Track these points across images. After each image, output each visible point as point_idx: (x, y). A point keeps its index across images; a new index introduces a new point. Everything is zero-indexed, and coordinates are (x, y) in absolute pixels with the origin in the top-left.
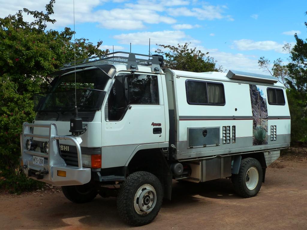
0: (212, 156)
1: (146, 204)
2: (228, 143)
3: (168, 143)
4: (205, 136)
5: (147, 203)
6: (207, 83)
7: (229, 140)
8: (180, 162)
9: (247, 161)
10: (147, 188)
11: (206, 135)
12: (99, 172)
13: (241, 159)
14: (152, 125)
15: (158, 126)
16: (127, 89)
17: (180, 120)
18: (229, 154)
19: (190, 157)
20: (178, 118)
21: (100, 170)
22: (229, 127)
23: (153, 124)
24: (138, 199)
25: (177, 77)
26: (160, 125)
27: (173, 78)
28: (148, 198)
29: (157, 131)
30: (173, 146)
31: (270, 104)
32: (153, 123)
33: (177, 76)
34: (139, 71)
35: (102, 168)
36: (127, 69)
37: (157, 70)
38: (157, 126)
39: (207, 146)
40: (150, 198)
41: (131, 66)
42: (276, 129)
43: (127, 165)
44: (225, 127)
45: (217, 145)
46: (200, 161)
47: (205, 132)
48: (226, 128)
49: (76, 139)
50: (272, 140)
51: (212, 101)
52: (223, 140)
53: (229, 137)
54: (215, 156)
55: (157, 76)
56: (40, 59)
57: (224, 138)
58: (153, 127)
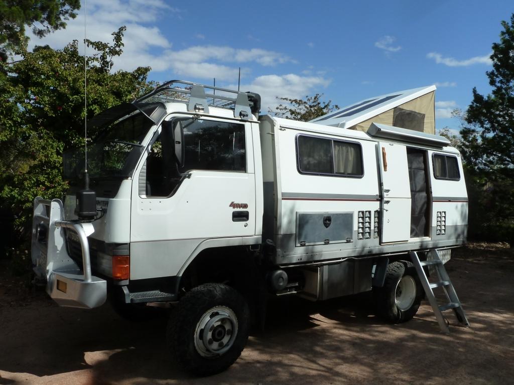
0: (340, 259)
1: (217, 340)
2: (367, 238)
3: (261, 236)
4: (327, 227)
5: (219, 338)
6: (334, 141)
7: (369, 233)
8: (282, 269)
9: (399, 266)
10: (220, 312)
11: (329, 224)
12: (127, 285)
13: (388, 263)
14: (230, 206)
15: (243, 208)
16: (179, 143)
17: (283, 199)
18: (368, 255)
19: (300, 261)
20: (280, 196)
21: (127, 282)
22: (370, 212)
23: (233, 205)
24: (202, 331)
25: (281, 129)
26: (245, 206)
27: (273, 131)
28: (220, 329)
29: (241, 216)
30: (269, 242)
31: (436, 177)
32: (232, 203)
33: (280, 127)
34: (210, 114)
35: (131, 279)
36: (188, 111)
37: (244, 116)
38: (240, 208)
39: (330, 242)
40: (224, 329)
41: (195, 106)
42: (445, 217)
43: (181, 275)
44: (363, 212)
45: (348, 242)
46: (317, 266)
47: (327, 220)
48: (363, 215)
49: (82, 227)
50: (439, 234)
51: (342, 171)
52: (359, 233)
53: (370, 228)
54: (343, 258)
55: (243, 126)
56: (94, 107)
57: (361, 231)
58: (232, 210)
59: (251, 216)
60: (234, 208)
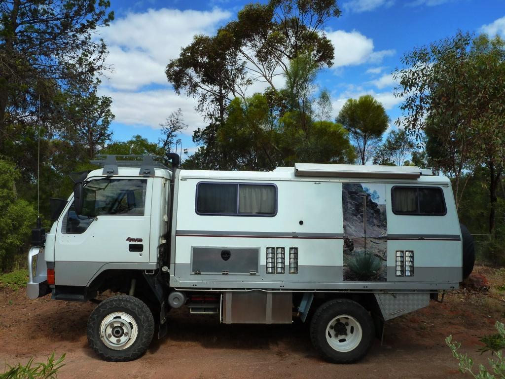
0: (244, 289)
1: (115, 337)
2: (280, 273)
3: (155, 264)
4: (226, 260)
5: (117, 335)
6: (241, 185)
7: (283, 268)
8: (178, 291)
11: (229, 258)
12: (54, 288)
13: (312, 300)
14: (127, 240)
15: (138, 242)
17: (177, 235)
18: (282, 289)
19: (195, 287)
20: (173, 233)
22: (283, 249)
23: (129, 239)
25: (182, 180)
26: (140, 240)
29: (136, 247)
30: (165, 269)
32: (129, 238)
33: (182, 178)
34: (119, 175)
35: (56, 285)
36: (103, 174)
37: (146, 173)
38: (135, 242)
39: (230, 274)
41: (107, 171)
42: (411, 257)
43: (88, 286)
44: (273, 248)
45: (253, 275)
46: (220, 293)
47: (226, 254)
48: (273, 250)
49: (32, 250)
50: (401, 276)
52: (267, 268)
53: (283, 263)
54: (248, 289)
55: (146, 180)
57: (270, 265)
58: (129, 243)
59: (145, 248)
60: (130, 241)
